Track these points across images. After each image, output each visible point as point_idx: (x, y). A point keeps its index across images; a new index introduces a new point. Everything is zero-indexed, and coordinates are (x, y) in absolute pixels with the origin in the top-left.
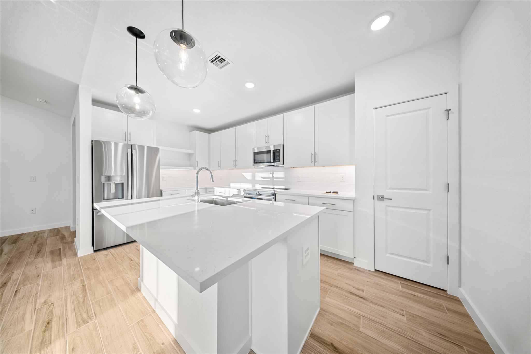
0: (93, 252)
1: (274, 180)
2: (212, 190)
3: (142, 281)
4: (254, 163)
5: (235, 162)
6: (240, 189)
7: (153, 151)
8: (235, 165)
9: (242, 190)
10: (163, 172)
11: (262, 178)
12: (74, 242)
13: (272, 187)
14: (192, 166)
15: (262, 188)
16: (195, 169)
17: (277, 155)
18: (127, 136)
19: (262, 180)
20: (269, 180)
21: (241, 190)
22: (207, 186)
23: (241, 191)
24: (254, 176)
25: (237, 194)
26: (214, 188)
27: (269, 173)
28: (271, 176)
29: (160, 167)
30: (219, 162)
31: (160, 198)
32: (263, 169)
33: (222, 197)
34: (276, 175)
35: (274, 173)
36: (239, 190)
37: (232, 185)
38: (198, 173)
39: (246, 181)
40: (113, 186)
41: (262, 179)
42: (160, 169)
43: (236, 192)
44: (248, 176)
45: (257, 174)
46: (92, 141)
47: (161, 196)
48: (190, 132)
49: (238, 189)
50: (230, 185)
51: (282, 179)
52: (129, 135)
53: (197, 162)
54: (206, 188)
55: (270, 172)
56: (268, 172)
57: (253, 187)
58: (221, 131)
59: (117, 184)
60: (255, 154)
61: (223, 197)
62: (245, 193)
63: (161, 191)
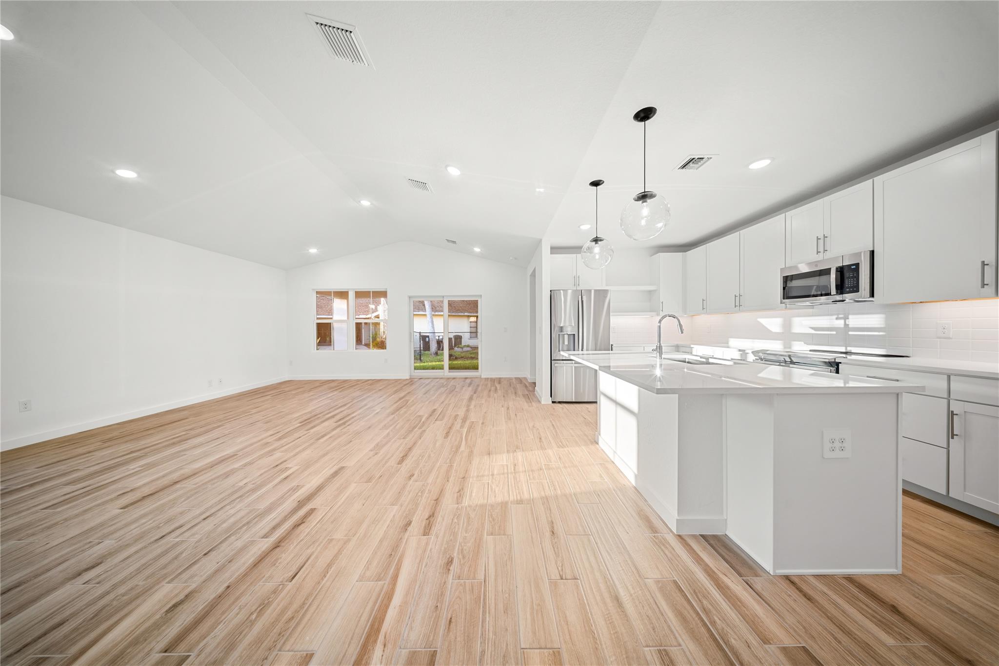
0: (551, 402)
1: (850, 333)
2: (688, 350)
3: (600, 435)
4: (784, 299)
5: (737, 299)
6: (744, 350)
7: (601, 294)
8: (737, 304)
9: (750, 352)
10: (616, 321)
11: (812, 328)
12: (534, 391)
13: (843, 350)
14: (653, 310)
15: (811, 351)
16: (658, 315)
17: (849, 278)
18: (576, 280)
19: (813, 334)
20: (834, 333)
21: (746, 352)
22: (680, 343)
23: (748, 353)
24: (787, 325)
25: (740, 359)
26: (692, 346)
27: (835, 317)
28: (840, 323)
29: (611, 314)
30: (703, 300)
31: (611, 352)
32: (814, 310)
33: (699, 357)
34: (855, 321)
35: (850, 317)
36: (743, 352)
37: (733, 342)
38: (660, 322)
39: (767, 335)
40: (566, 337)
41: (813, 332)
42: (611, 317)
43: (737, 355)
44: (774, 324)
45: (796, 321)
46: (551, 291)
47: (612, 350)
48: (651, 256)
49: (740, 350)
50: (728, 343)
51: (879, 332)
52: (578, 279)
53: (662, 303)
54: (678, 346)
55: (838, 314)
56: (832, 315)
57: (785, 348)
58: (707, 245)
59: (569, 335)
60: (786, 279)
61: (701, 358)
62: (757, 358)
63: (612, 345)
